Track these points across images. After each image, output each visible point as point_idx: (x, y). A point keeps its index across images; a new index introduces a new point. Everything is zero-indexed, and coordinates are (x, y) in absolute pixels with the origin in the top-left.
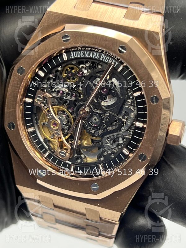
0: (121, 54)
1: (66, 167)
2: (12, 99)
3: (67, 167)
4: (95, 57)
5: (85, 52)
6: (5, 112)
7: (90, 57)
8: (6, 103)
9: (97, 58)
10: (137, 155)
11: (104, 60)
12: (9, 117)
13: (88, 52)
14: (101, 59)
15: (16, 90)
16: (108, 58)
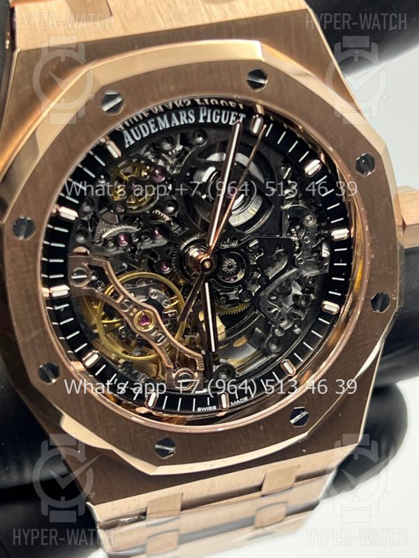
0: (258, 90)
1: (206, 406)
2: (27, 306)
3: (209, 404)
4: (187, 122)
5: (159, 119)
6: (21, 346)
7: (173, 125)
8: (15, 324)
9: (190, 122)
10: (370, 303)
11: (209, 121)
12: (35, 354)
13: (165, 117)
14: (201, 121)
15: (29, 281)
16: (217, 113)
